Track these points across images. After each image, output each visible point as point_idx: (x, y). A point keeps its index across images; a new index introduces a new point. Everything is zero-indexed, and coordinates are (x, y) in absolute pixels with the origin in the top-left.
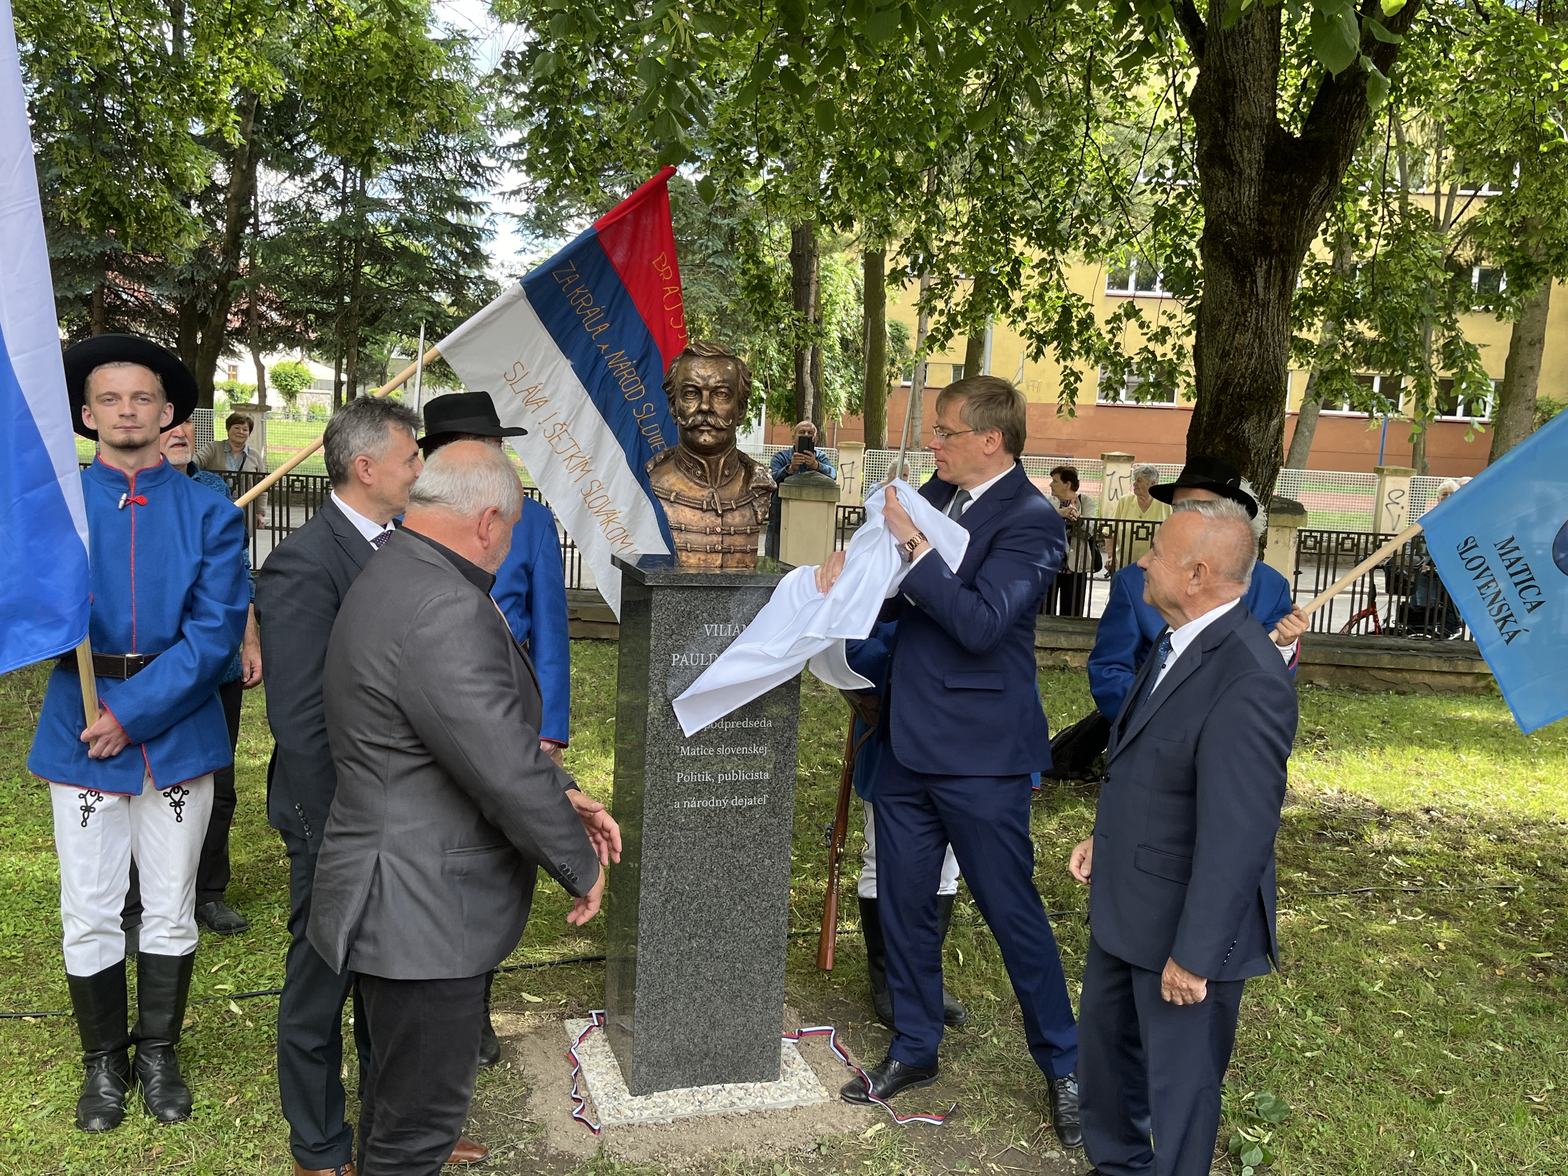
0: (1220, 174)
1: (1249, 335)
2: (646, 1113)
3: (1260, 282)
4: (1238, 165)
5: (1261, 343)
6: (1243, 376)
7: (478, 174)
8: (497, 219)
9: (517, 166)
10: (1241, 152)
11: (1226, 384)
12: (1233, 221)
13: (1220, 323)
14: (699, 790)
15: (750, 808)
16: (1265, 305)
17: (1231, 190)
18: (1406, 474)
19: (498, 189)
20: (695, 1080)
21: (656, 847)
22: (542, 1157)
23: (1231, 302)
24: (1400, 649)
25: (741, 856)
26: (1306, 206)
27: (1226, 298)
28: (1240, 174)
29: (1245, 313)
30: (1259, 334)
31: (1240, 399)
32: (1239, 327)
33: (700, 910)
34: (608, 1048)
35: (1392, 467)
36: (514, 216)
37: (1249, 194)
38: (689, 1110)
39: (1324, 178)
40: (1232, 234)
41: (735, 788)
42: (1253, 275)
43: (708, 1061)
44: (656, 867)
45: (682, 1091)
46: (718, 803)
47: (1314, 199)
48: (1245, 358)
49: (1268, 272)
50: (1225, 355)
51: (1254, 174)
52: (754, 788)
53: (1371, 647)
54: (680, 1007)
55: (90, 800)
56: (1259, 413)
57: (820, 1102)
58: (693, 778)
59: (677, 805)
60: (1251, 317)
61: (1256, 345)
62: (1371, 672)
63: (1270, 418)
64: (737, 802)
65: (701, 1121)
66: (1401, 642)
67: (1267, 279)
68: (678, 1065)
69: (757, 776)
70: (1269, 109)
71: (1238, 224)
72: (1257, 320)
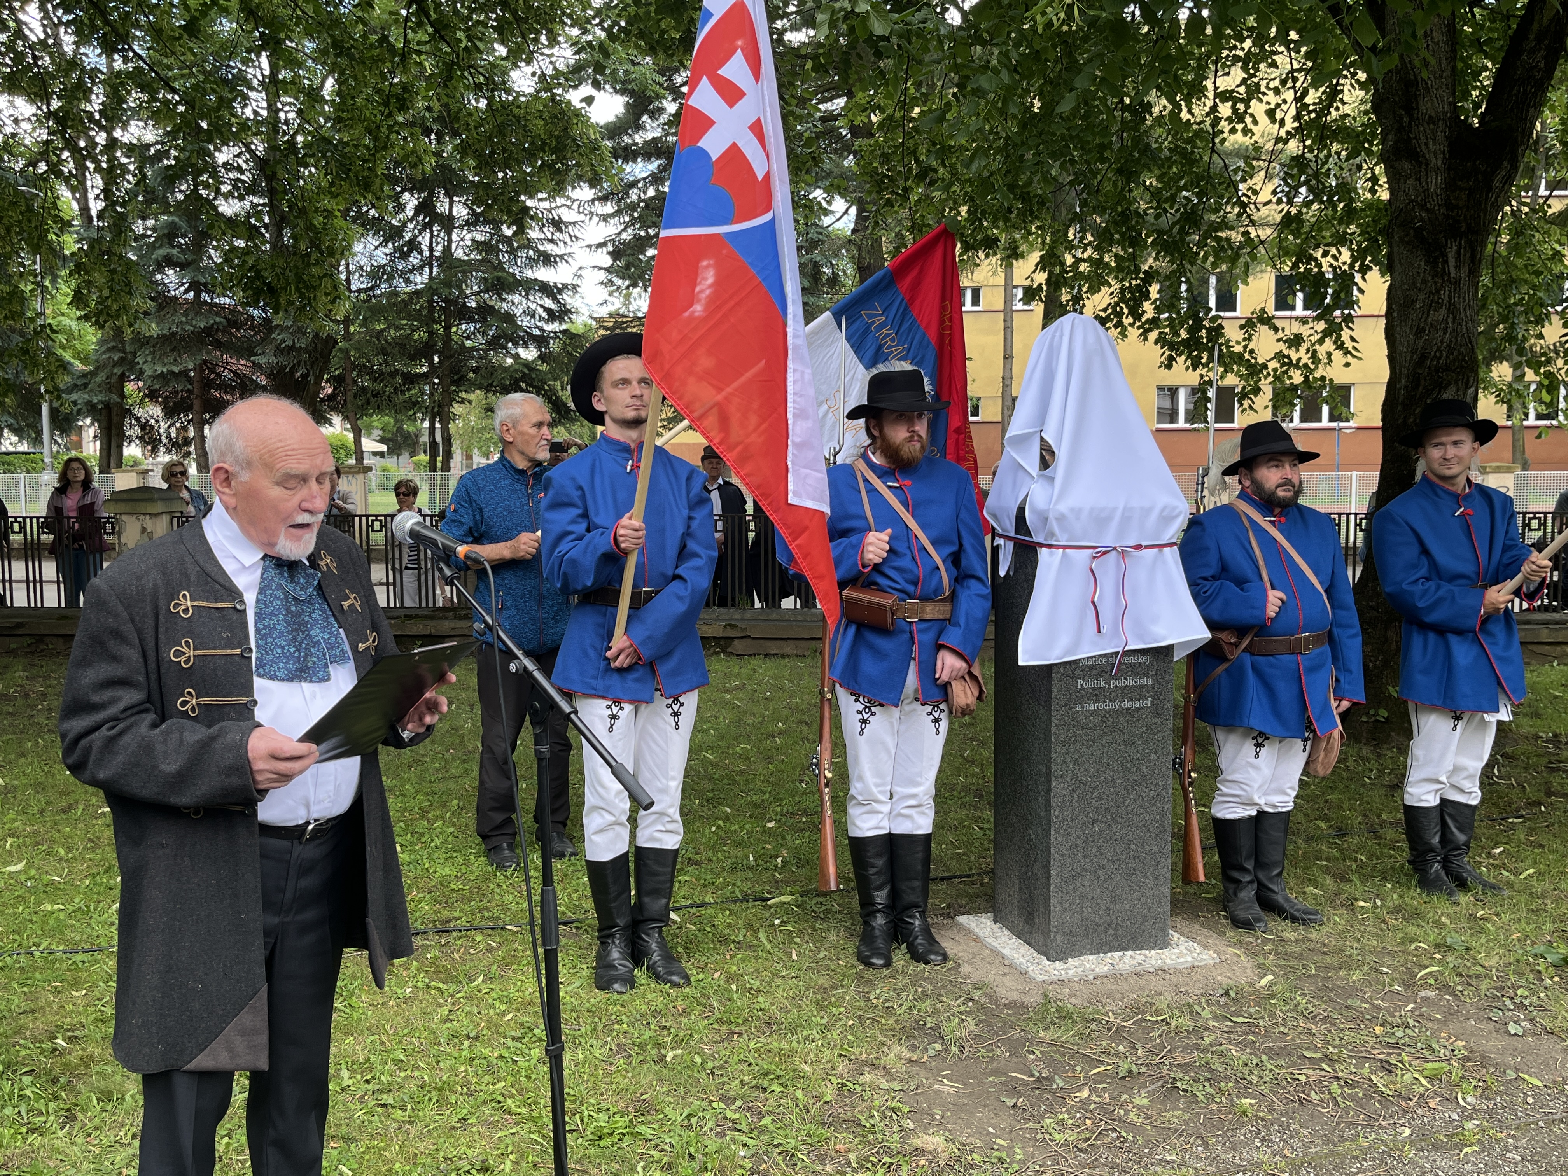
0: (1407, 165)
1: (1443, 311)
2: (1071, 973)
3: (1452, 262)
4: (1424, 156)
5: (1454, 318)
6: (1439, 349)
10: (1426, 144)
11: (1423, 357)
12: (1423, 207)
13: (1413, 302)
14: (1097, 695)
15: (1138, 709)
16: (1457, 282)
17: (1418, 179)
20: (1100, 949)
21: (1063, 743)
22: (998, 1006)
23: (1424, 281)
25: (1131, 751)
26: (1490, 189)
27: (1420, 279)
28: (1427, 164)
29: (1438, 291)
30: (1453, 310)
31: (1437, 371)
32: (1433, 304)
33: (1100, 798)
37: (1435, 182)
38: (1105, 969)
39: (1505, 163)
40: (1422, 220)
41: (1125, 693)
42: (1445, 256)
43: (1111, 932)
44: (1064, 762)
45: (1091, 957)
46: (1112, 705)
47: (1497, 183)
48: (1441, 333)
49: (1458, 252)
50: (1420, 332)
51: (1439, 163)
52: (1140, 692)
54: (1087, 883)
55: (615, 709)
56: (1456, 383)
57: (1212, 962)
58: (1090, 684)
59: (1079, 708)
60: (1444, 294)
61: (1450, 320)
63: (1467, 387)
64: (1127, 704)
65: (1117, 977)
67: (1458, 258)
68: (1086, 935)
69: (1142, 681)
70: (1450, 104)
71: (1427, 210)
72: (1450, 297)
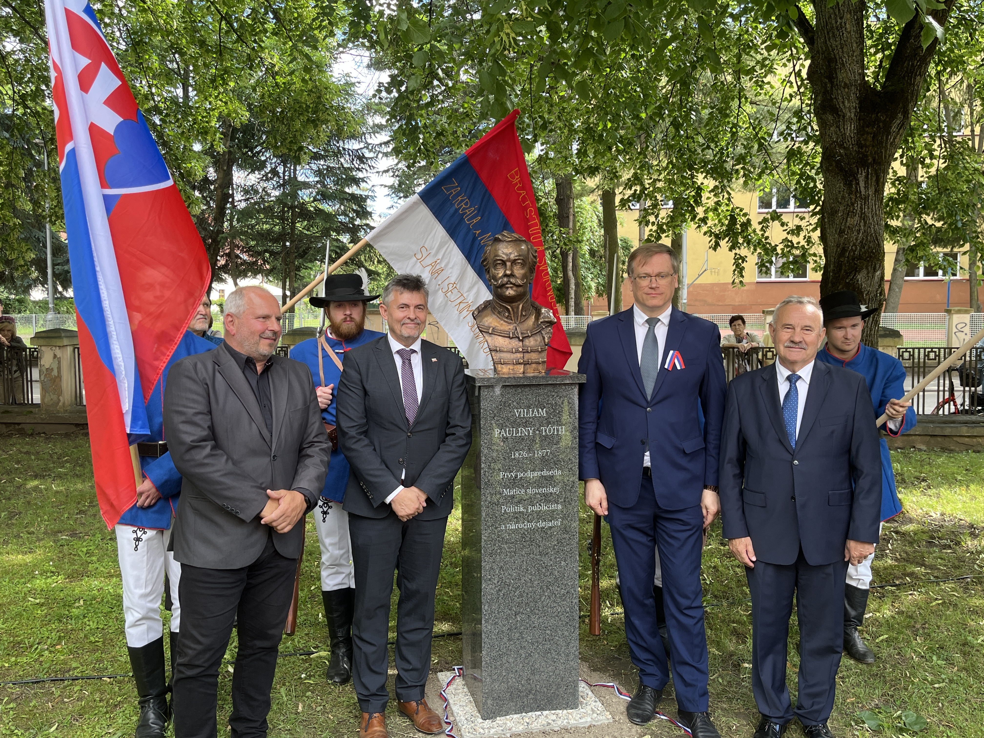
0: (830, 117)
1: (857, 218)
2: (492, 731)
3: (862, 184)
4: (841, 111)
5: (865, 223)
6: (854, 245)
7: (362, 162)
8: (375, 189)
9: (387, 156)
10: (843, 103)
11: (844, 250)
12: (841, 146)
13: (837, 212)
14: (517, 517)
15: (550, 528)
16: (866, 198)
17: (838, 127)
18: (966, 312)
19: (375, 170)
20: (523, 709)
21: (491, 555)
23: (843, 198)
24: (973, 423)
25: (545, 559)
26: (889, 133)
27: (840, 196)
28: (844, 117)
29: (853, 204)
30: (863, 217)
31: (853, 259)
32: (849, 213)
33: (521, 596)
34: (466, 690)
35: (956, 308)
36: (386, 186)
37: (850, 129)
38: (520, 728)
39: (900, 115)
40: (841, 155)
41: (540, 516)
42: (857, 180)
43: (531, 696)
44: (492, 568)
45: (515, 716)
46: (529, 525)
47: (894, 129)
48: (855, 233)
49: (867, 177)
50: (841, 232)
51: (853, 116)
52: (552, 515)
53: (954, 422)
54: (511, 660)
55: (139, 534)
56: (867, 268)
57: (606, 722)
58: (512, 509)
59: (503, 527)
60: (857, 206)
61: (862, 224)
62: (955, 439)
63: (875, 270)
64: (541, 524)
65: (528, 735)
66: (973, 418)
67: (866, 182)
68: (511, 700)
69: (553, 507)
70: (860, 74)
71: (844, 148)
72: (861, 208)
